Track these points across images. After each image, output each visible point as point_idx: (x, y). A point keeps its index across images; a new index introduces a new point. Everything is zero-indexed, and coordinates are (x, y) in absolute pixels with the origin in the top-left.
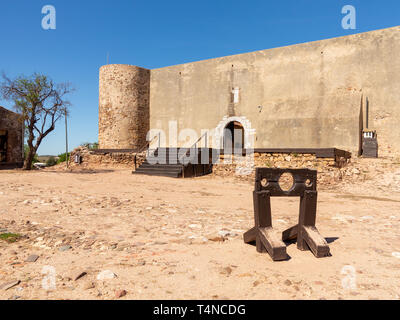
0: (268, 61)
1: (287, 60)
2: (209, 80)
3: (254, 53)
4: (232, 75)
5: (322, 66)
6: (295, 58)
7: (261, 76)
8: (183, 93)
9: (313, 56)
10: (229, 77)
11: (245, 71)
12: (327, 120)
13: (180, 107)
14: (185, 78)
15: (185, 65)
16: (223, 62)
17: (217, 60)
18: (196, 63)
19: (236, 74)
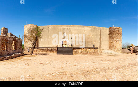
0: (73, 28)
1: (78, 28)
2: (57, 30)
3: (70, 25)
4: (64, 29)
5: (85, 31)
6: (79, 28)
7: (72, 31)
8: (50, 32)
9: (83, 28)
10: (63, 30)
11: (67, 29)
12: (87, 41)
13: (48, 36)
14: (50, 29)
15: (50, 26)
16: (61, 26)
17: (60, 26)
18: (53, 25)
19: (65, 29)
